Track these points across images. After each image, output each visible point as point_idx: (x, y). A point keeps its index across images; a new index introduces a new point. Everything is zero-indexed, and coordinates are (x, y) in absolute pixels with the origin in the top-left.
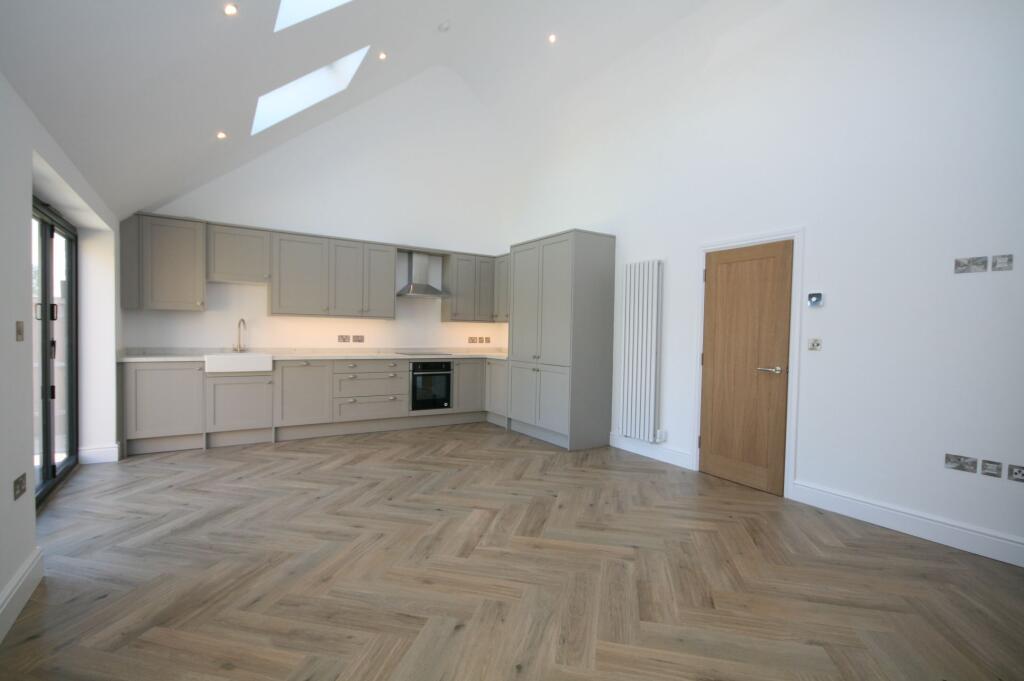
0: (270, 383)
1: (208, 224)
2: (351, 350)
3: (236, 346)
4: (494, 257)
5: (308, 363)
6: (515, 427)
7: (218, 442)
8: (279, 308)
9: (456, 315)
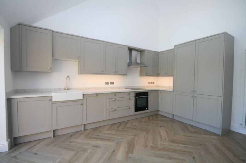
0: (82, 104)
1: (53, 31)
2: (110, 89)
3: (65, 88)
4: (159, 52)
5: (97, 95)
6: (175, 118)
7: (59, 133)
8: (83, 71)
9: (147, 74)
